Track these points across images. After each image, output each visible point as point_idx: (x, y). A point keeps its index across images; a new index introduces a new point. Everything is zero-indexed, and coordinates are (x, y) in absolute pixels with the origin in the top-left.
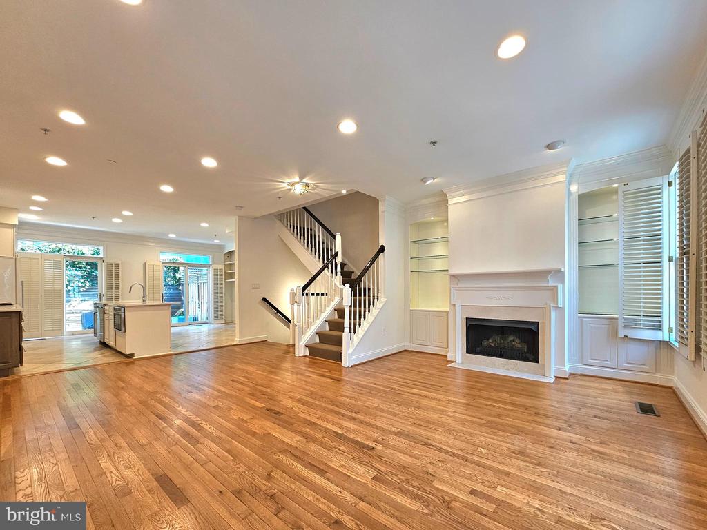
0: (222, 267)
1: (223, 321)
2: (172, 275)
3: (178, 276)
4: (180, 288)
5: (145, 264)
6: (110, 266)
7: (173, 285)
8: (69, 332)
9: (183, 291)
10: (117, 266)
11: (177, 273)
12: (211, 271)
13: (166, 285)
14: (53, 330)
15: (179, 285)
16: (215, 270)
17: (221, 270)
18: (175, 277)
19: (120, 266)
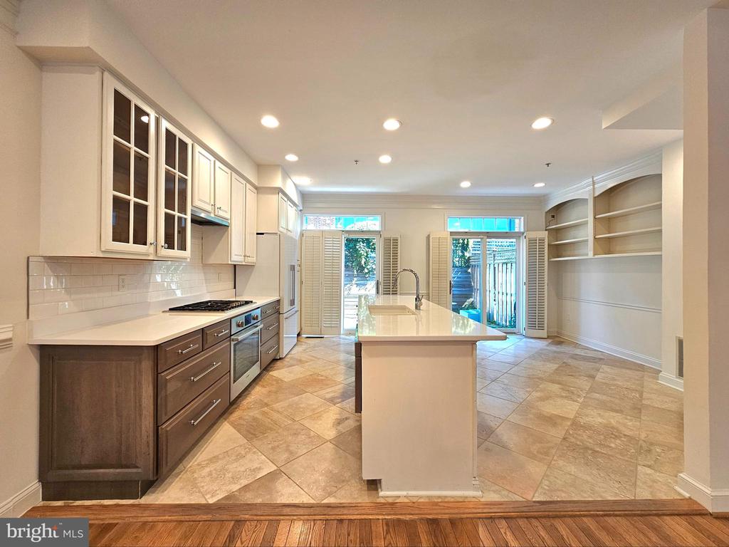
0: (545, 234)
1: (544, 333)
2: (461, 254)
3: (467, 255)
4: (469, 270)
5: (428, 237)
6: (387, 241)
7: (461, 267)
8: (348, 330)
9: (473, 276)
10: (396, 240)
11: (466, 250)
12: (524, 244)
13: (454, 266)
14: (331, 327)
15: (468, 267)
16: (532, 243)
17: (542, 240)
18: (463, 256)
19: (399, 241)
